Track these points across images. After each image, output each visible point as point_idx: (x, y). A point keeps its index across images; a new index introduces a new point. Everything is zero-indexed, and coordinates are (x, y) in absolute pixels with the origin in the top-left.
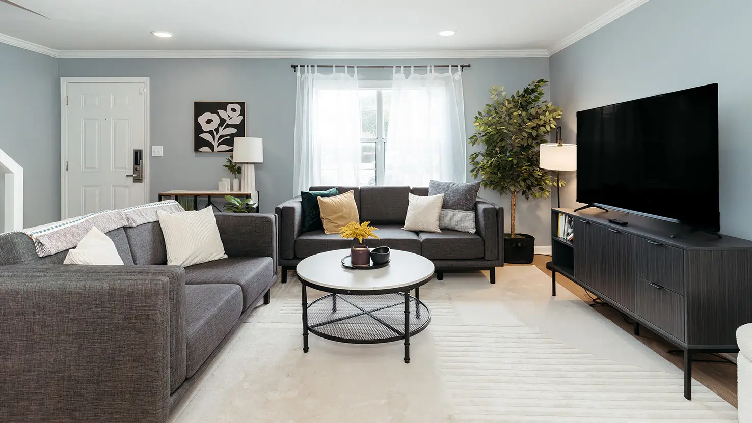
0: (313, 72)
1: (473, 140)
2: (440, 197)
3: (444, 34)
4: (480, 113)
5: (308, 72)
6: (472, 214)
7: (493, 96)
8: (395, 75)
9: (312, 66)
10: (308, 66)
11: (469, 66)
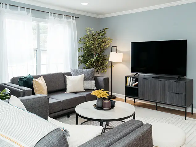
0: (6, 8)
1: (79, 50)
2: (82, 76)
3: (83, 4)
4: (80, 39)
5: (3, 7)
6: (94, 82)
7: (87, 32)
8: (50, 17)
9: (5, 4)
10: (3, 4)
11: (78, 18)
